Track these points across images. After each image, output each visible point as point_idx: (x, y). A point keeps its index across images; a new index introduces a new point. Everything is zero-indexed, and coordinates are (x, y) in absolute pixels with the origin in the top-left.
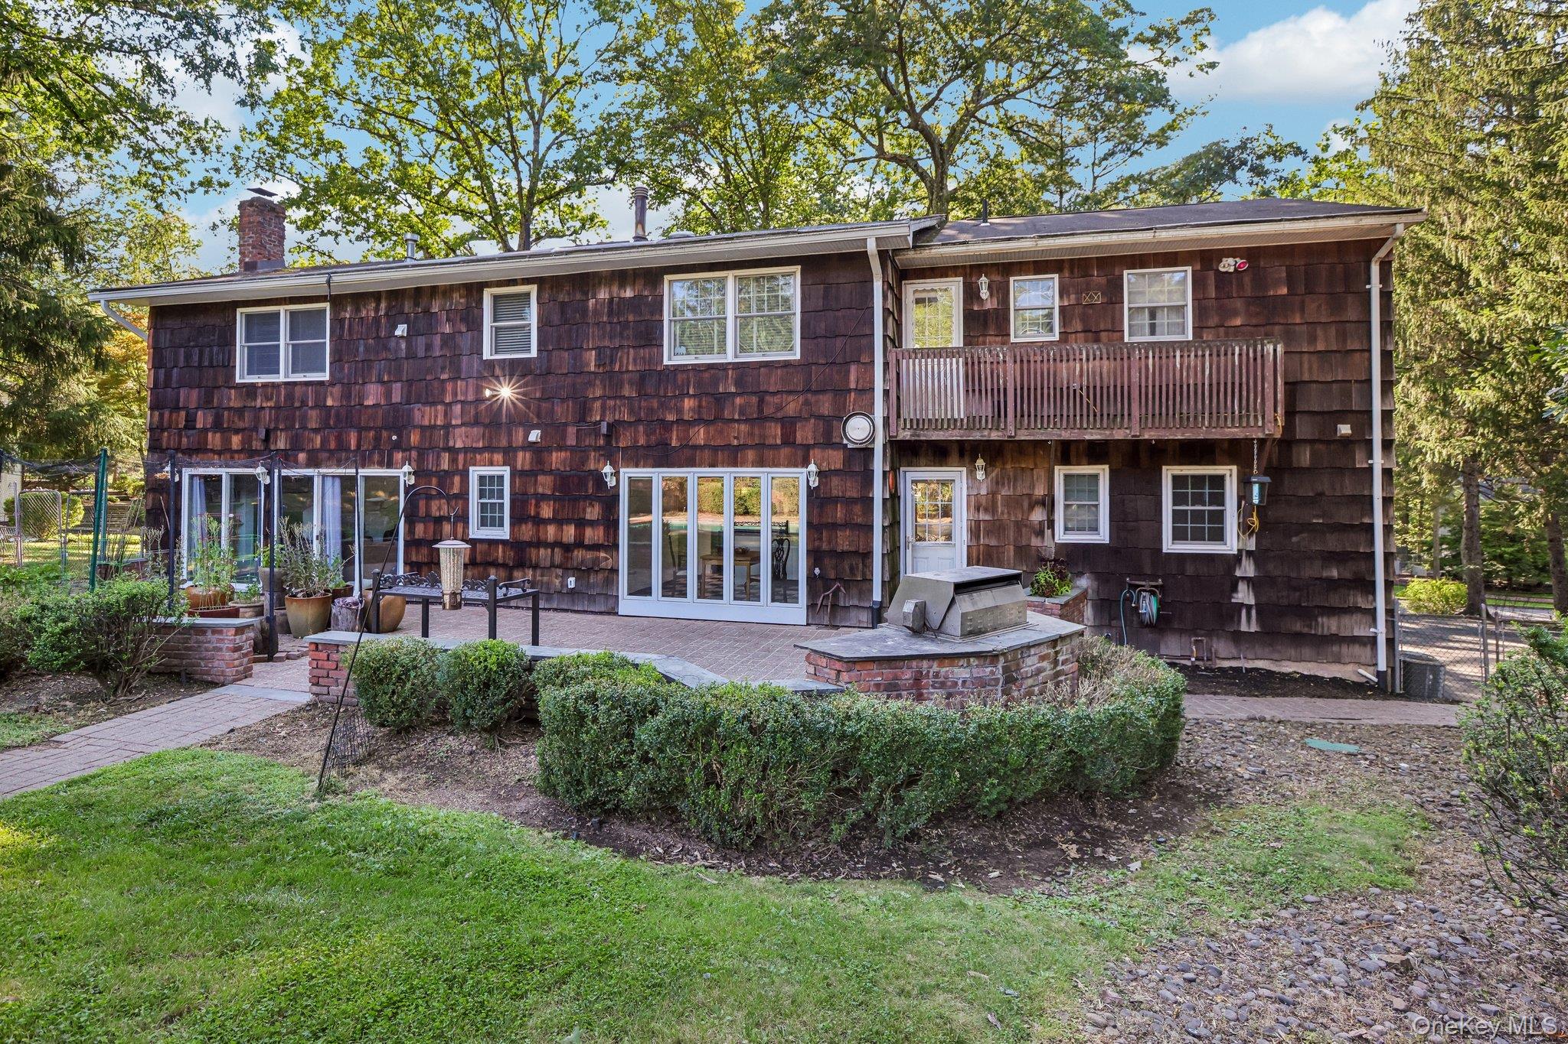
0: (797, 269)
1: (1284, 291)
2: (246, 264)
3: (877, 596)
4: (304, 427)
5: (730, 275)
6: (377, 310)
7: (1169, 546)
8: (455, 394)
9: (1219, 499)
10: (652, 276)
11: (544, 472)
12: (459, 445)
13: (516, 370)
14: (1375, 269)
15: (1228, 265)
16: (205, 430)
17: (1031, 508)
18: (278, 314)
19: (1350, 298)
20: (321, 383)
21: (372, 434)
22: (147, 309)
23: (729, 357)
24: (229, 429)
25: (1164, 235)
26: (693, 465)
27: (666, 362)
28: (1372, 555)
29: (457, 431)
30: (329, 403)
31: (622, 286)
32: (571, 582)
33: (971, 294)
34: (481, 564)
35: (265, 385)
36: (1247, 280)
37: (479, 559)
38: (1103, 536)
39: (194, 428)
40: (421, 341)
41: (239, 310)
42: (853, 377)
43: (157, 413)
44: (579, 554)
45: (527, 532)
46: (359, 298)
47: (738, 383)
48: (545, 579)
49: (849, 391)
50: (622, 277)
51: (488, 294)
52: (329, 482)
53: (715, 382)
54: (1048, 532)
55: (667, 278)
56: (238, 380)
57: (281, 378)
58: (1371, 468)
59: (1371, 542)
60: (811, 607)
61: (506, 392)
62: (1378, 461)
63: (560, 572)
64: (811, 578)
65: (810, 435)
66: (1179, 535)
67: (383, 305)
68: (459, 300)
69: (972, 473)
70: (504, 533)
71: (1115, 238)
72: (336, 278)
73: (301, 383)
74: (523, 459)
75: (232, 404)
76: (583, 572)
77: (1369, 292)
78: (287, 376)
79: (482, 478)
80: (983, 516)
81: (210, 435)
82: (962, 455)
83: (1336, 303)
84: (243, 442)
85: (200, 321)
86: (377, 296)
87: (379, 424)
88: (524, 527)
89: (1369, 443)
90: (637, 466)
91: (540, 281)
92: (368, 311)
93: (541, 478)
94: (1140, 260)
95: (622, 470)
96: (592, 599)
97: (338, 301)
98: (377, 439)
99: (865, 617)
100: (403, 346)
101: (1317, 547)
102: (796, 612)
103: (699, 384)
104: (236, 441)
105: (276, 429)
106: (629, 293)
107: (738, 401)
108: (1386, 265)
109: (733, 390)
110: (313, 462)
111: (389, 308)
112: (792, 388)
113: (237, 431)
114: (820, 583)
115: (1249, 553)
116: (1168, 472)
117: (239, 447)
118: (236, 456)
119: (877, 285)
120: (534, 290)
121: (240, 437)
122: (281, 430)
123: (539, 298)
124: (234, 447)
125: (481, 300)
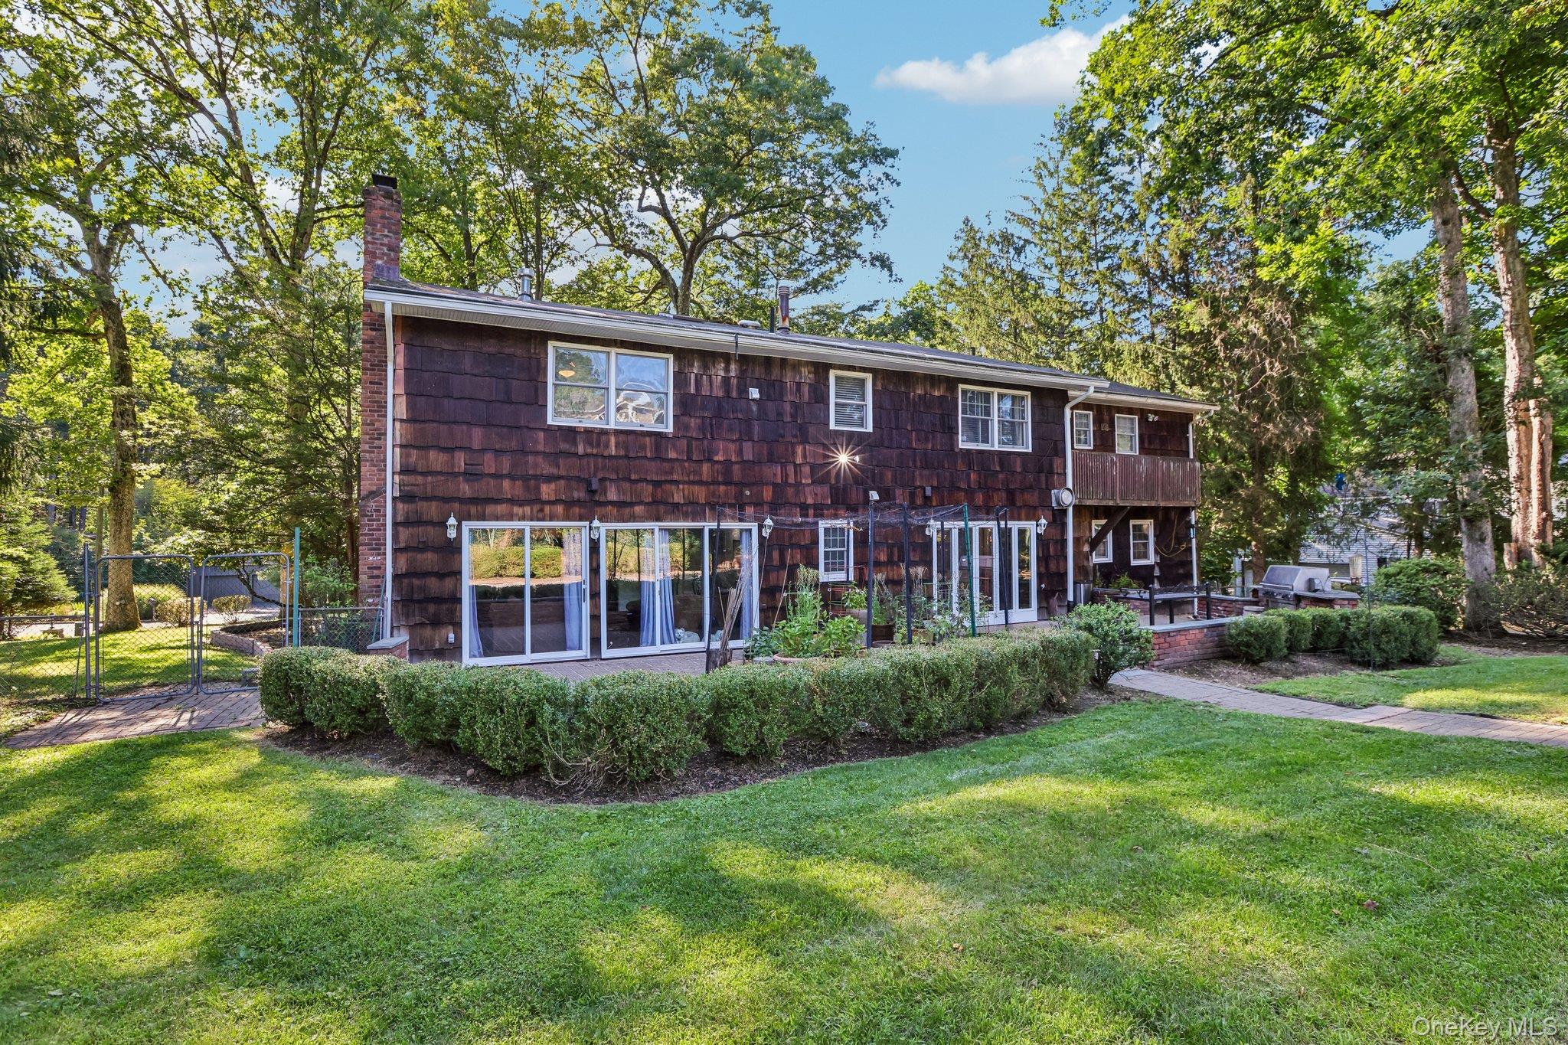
0: (1029, 394)
1: (1166, 433)
3: (1071, 598)
6: (727, 370)
7: (1133, 562)
8: (804, 456)
9: (1147, 538)
10: (952, 383)
11: (879, 524)
12: (810, 501)
13: (855, 441)
14: (1190, 427)
15: (1151, 418)
16: (498, 476)
19: (1185, 440)
20: (662, 435)
21: (722, 488)
23: (994, 447)
24: (536, 477)
25: (1138, 400)
26: (975, 520)
27: (960, 446)
29: (807, 489)
30: (672, 455)
31: (933, 386)
35: (589, 430)
39: (481, 474)
40: (770, 406)
42: (1056, 465)
43: (413, 452)
46: (706, 356)
47: (1001, 464)
49: (1054, 474)
50: (933, 379)
51: (832, 375)
53: (987, 463)
55: (961, 387)
56: (550, 422)
57: (609, 424)
60: (1039, 609)
61: (843, 458)
64: (1039, 592)
65: (1036, 500)
66: (1135, 556)
67: (733, 367)
68: (807, 375)
70: (848, 574)
73: (637, 433)
75: (539, 448)
77: (1188, 437)
78: (617, 423)
79: (826, 530)
81: (506, 482)
84: (558, 491)
86: (730, 357)
87: (730, 479)
91: (874, 371)
92: (719, 371)
93: (878, 530)
94: (1120, 410)
97: (682, 354)
98: (727, 493)
100: (755, 408)
102: (1031, 614)
103: (979, 464)
104: (548, 491)
105: (605, 479)
106: (936, 393)
107: (1001, 476)
109: (998, 469)
111: (740, 371)
112: (1028, 470)
113: (549, 479)
114: (1043, 594)
116: (1131, 523)
117: (553, 498)
118: (547, 509)
119: (1068, 412)
120: (869, 377)
121: (553, 486)
122: (611, 480)
123: (874, 385)
124: (545, 497)
125: (827, 378)
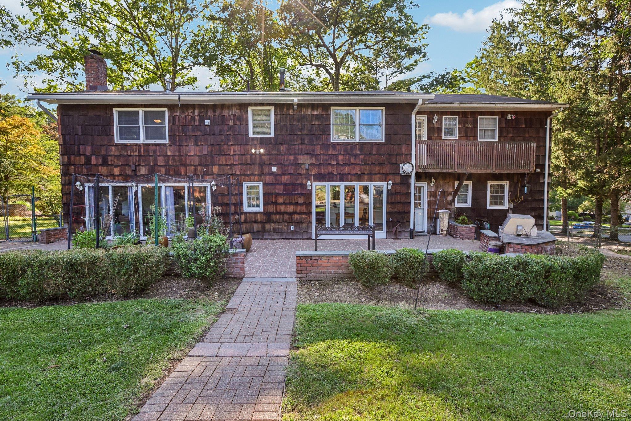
0: (384, 108)
1: (524, 126)
2: (90, 86)
3: (411, 226)
4: (156, 164)
5: (358, 108)
6: (194, 113)
7: (489, 207)
8: (235, 151)
9: (503, 192)
10: (326, 107)
11: (278, 184)
12: (238, 173)
13: (263, 142)
14: (548, 121)
15: (509, 117)
16: (97, 165)
17: (448, 196)
18: (138, 112)
19: (541, 130)
20: (164, 145)
21: (193, 168)
22: (56, 105)
23: (358, 141)
24: (111, 165)
25: (498, 106)
26: (343, 181)
27: (332, 141)
28: (543, 208)
29: (236, 167)
30: (169, 153)
31: (313, 109)
32: (292, 228)
33: (430, 121)
34: (250, 222)
35: (132, 145)
36: (514, 122)
37: (248, 220)
38: (469, 204)
39: (90, 164)
40: (217, 128)
41: (115, 109)
42: (403, 150)
43: (66, 157)
44: (296, 217)
45: (271, 208)
46: (185, 107)
47: (361, 150)
48: (280, 227)
49: (402, 154)
50: (312, 106)
51: (250, 109)
52: (168, 189)
53: (352, 149)
54: (453, 204)
55: (332, 108)
56: (116, 142)
57: (141, 141)
58: (544, 182)
59: (543, 204)
60: (388, 232)
62: (546, 180)
63: (286, 224)
64: (388, 222)
65: (388, 170)
66: (491, 204)
67: (197, 111)
68: (236, 112)
69: (429, 184)
70: (261, 209)
71: (484, 105)
72: (182, 97)
73: (153, 145)
74: (269, 179)
75: (113, 153)
76: (297, 223)
77: (546, 128)
78: (144, 141)
79: (249, 187)
80: (432, 199)
81: (100, 168)
82: (426, 177)
83: (538, 131)
84: (120, 171)
85: (91, 113)
86: (193, 107)
87: (196, 163)
88: (269, 206)
89: (544, 174)
90: (320, 181)
91: (275, 105)
92: (190, 113)
93: (277, 187)
94: (483, 113)
95: (313, 183)
96: (301, 233)
97: (172, 107)
98: (195, 170)
99: (408, 235)
100: (208, 129)
101: (529, 206)
103: (346, 150)
104: (116, 171)
105: (139, 165)
106: (315, 113)
107: (361, 157)
108: (551, 120)
109: (359, 153)
110: (161, 180)
111: (200, 112)
112: (381, 153)
113: (116, 166)
114: (391, 224)
115: (511, 209)
116: (489, 183)
117: (119, 174)
118: (117, 178)
119: (413, 116)
120: (272, 108)
121: (118, 169)
122: (142, 166)
123: (275, 112)
124: (115, 173)
125: (247, 111)
